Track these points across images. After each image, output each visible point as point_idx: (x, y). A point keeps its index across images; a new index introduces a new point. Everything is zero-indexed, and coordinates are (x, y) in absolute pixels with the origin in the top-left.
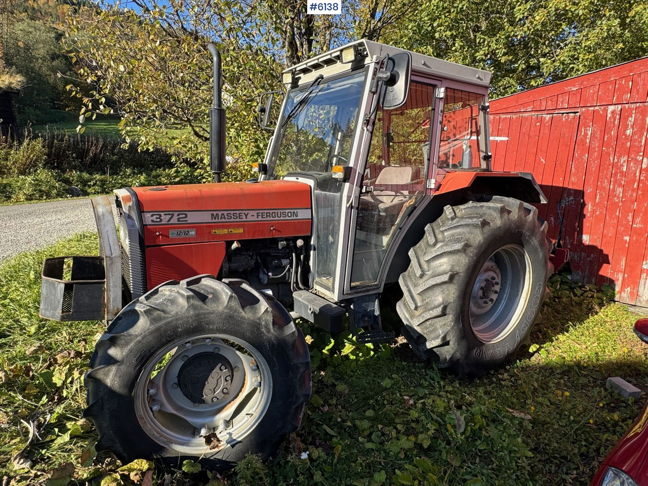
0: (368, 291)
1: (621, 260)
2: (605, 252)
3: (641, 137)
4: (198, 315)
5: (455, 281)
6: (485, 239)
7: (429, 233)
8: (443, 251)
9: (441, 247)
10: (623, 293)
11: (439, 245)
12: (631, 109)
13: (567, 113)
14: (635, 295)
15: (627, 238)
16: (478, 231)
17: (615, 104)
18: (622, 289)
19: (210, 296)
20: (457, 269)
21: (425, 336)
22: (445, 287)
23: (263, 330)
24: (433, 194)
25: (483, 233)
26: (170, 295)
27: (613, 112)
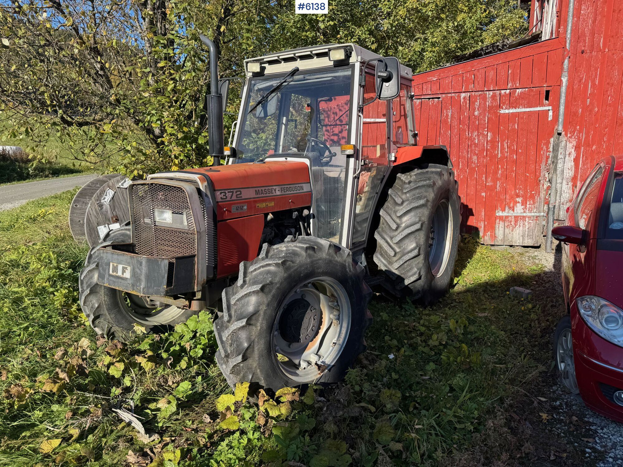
0: (360, 245)
1: (481, 211)
2: (470, 207)
3: (484, 117)
4: (312, 262)
5: (423, 229)
6: (436, 195)
7: (395, 196)
8: (412, 207)
9: (408, 204)
10: (485, 237)
11: (405, 204)
12: (476, 96)
13: (433, 98)
14: (493, 237)
15: (483, 194)
16: (431, 190)
17: (464, 92)
18: (485, 235)
19: (316, 247)
20: (423, 219)
21: (402, 276)
22: (417, 233)
23: (348, 270)
24: (393, 165)
25: (434, 191)
26: (286, 250)
27: (464, 98)
